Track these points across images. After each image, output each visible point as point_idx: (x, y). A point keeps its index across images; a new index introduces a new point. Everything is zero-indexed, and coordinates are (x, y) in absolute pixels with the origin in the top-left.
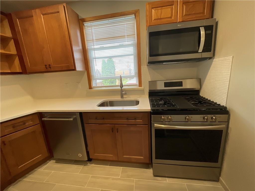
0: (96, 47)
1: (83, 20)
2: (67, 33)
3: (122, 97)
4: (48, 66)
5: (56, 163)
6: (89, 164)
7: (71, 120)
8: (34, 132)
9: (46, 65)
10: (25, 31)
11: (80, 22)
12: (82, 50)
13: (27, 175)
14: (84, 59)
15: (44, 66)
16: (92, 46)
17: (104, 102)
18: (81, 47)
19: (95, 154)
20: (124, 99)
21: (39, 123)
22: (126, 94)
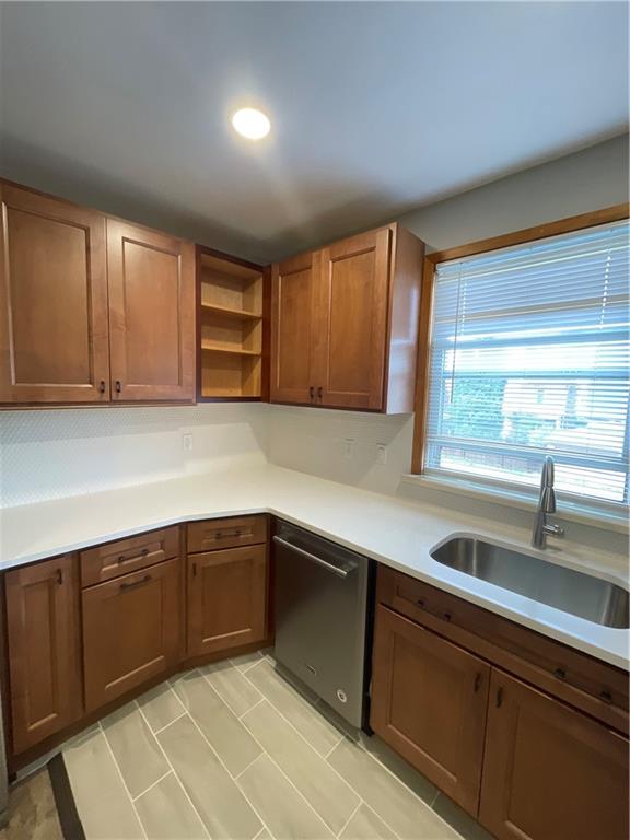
0: (462, 338)
1: (438, 258)
2: (382, 305)
3: (539, 541)
4: (315, 391)
5: (276, 671)
6: (361, 741)
7: (342, 574)
8: (250, 562)
9: (312, 389)
10: (289, 302)
11: (427, 264)
12: (414, 349)
13: (211, 667)
14: (414, 377)
15: (308, 391)
16: (450, 335)
17: (458, 540)
18: (412, 339)
19: (390, 726)
20: (548, 552)
21: (264, 540)
22: (559, 535)
